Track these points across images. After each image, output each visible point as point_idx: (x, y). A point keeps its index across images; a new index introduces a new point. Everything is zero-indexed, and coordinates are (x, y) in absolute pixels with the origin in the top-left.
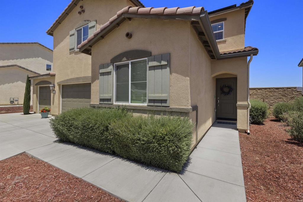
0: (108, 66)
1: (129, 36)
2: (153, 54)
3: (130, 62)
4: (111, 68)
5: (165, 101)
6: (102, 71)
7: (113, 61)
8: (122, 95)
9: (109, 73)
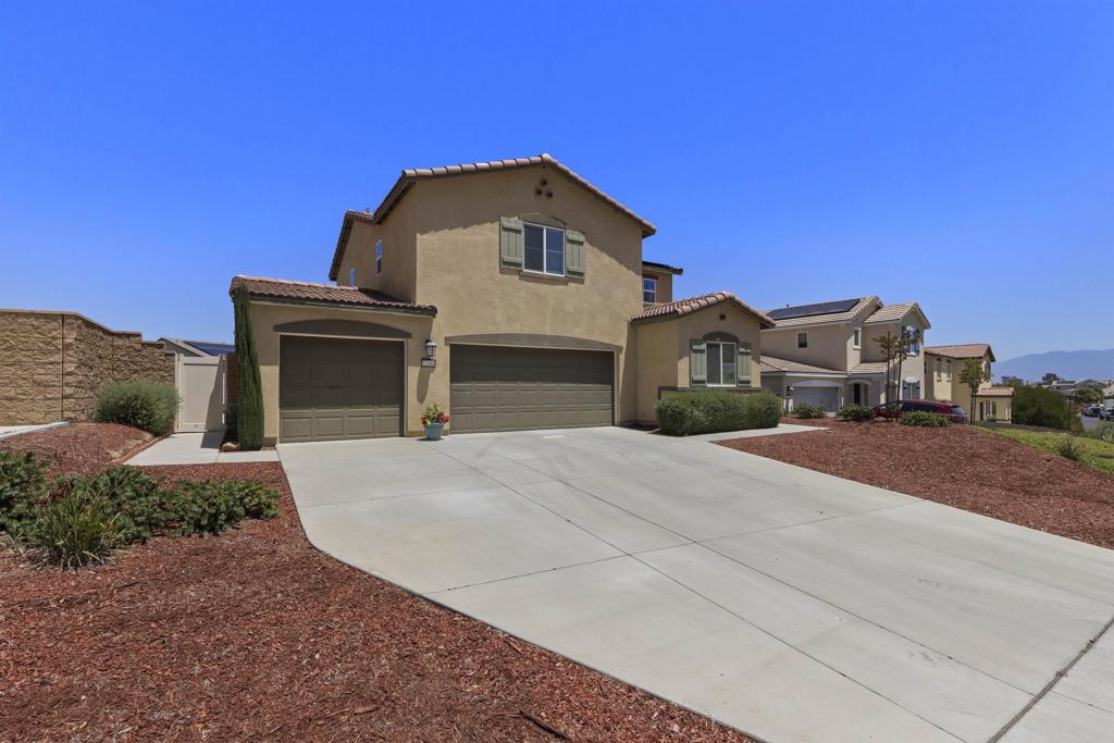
0: (701, 344)
1: (723, 317)
2: (741, 340)
3: (721, 343)
4: (704, 346)
5: (749, 382)
6: (695, 347)
7: (706, 338)
8: (713, 377)
9: (702, 351)
